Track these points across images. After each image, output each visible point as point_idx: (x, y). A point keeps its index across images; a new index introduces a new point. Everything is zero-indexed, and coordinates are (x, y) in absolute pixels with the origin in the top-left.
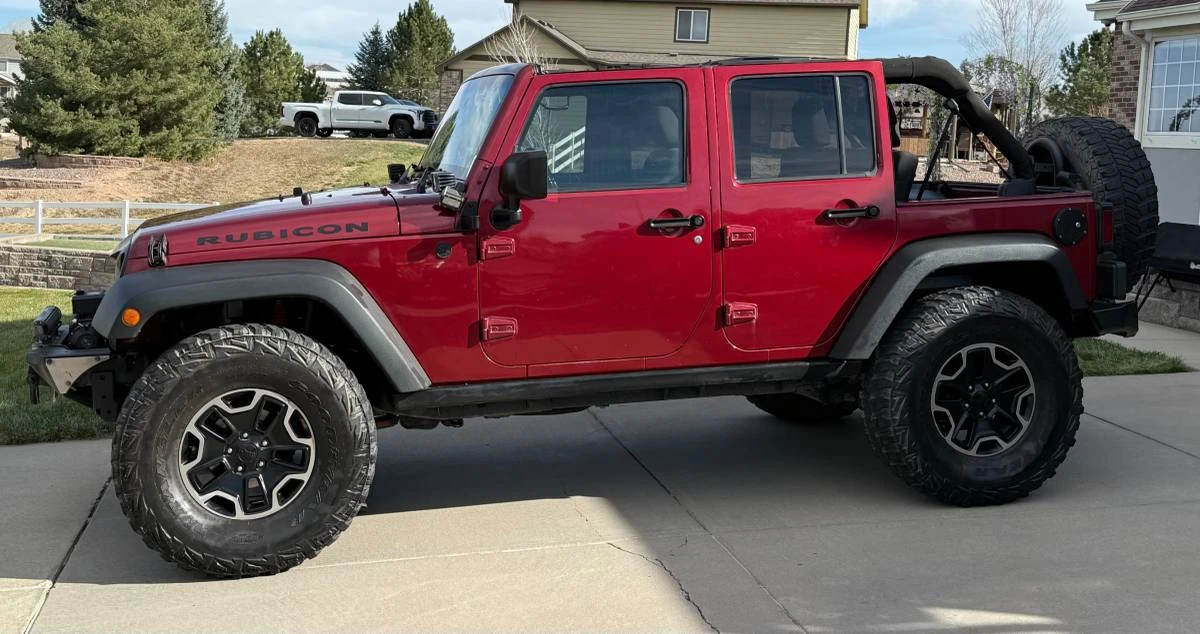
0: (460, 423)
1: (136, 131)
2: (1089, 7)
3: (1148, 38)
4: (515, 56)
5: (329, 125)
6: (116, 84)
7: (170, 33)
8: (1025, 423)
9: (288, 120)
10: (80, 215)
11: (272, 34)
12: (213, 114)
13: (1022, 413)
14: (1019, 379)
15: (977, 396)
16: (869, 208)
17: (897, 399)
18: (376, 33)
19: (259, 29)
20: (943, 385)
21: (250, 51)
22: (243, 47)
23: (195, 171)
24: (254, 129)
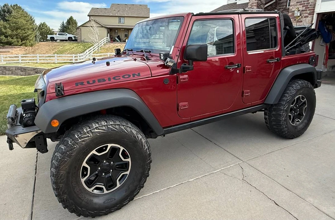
1: (20, 41)
4: (92, 26)
5: (56, 39)
6: (15, 32)
7: (24, 22)
8: (304, 115)
9: (49, 38)
10: (10, 57)
11: (43, 23)
12: (34, 38)
13: (304, 113)
15: (295, 109)
16: (278, 59)
17: (284, 114)
18: (63, 23)
19: (41, 22)
20: (291, 108)
21: (40, 26)
22: (38, 25)
23: (32, 48)
24: (42, 40)
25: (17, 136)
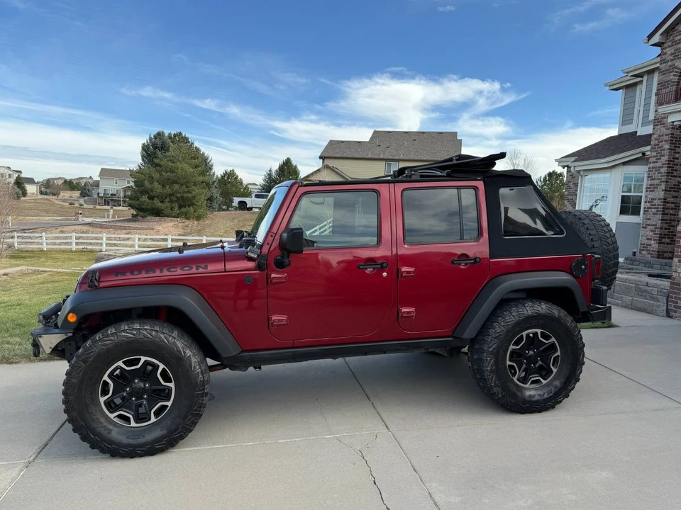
0: (260, 368)
1: (177, 208)
2: (556, 160)
3: (582, 173)
5: (251, 206)
8: (555, 370)
9: (235, 204)
11: (231, 171)
12: (207, 202)
13: (553, 365)
14: (552, 348)
15: (530, 356)
16: (476, 258)
17: (489, 359)
18: (270, 171)
19: (226, 169)
20: (513, 352)
21: (223, 178)
22: (219, 176)
23: (199, 224)
24: (224, 207)
25: (41, 337)
